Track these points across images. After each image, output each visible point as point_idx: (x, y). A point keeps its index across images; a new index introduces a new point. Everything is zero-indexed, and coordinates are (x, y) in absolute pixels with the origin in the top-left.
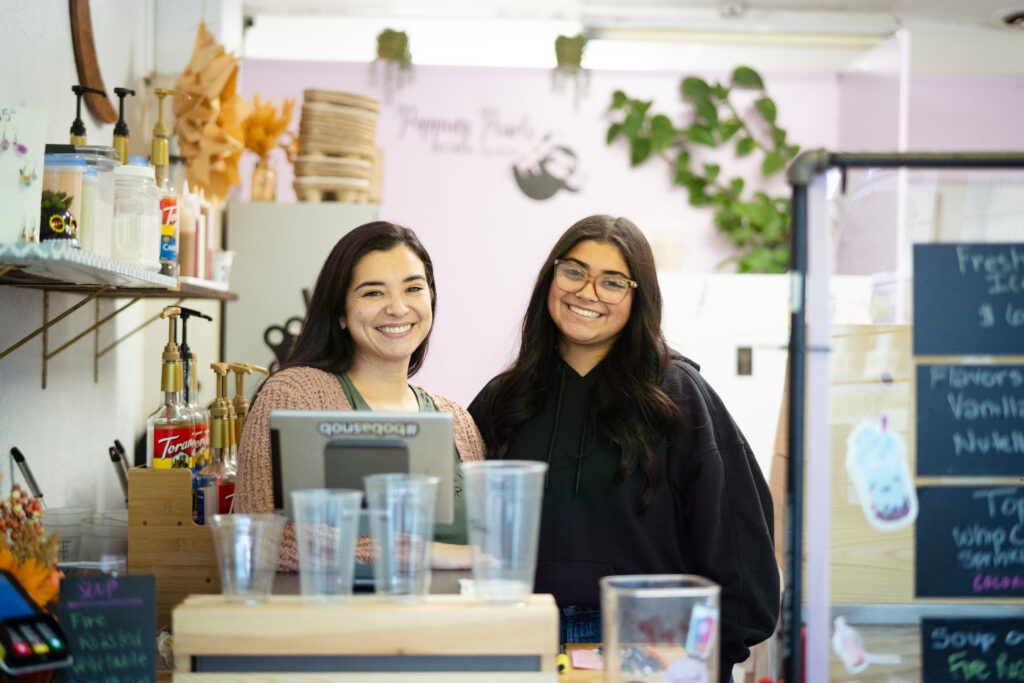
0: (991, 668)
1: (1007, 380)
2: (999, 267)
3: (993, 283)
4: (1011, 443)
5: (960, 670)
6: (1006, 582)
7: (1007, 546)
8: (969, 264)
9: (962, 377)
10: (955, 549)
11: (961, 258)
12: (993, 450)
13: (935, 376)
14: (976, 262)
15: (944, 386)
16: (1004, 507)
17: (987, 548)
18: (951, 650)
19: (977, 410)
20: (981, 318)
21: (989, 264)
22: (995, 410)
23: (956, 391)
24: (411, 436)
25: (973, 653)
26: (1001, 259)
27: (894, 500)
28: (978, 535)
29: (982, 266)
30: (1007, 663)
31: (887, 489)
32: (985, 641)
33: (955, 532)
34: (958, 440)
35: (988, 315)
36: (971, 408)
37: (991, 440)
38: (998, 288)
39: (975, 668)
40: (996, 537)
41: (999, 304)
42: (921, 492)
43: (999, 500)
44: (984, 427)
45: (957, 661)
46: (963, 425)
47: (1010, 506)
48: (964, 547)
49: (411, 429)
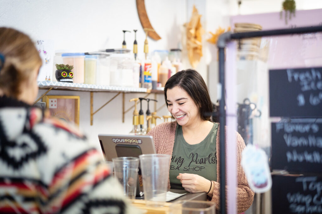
1: (311, 130)
2: (306, 78)
3: (303, 86)
4: (313, 157)
7: (312, 204)
8: (293, 78)
9: (290, 128)
10: (288, 203)
11: (289, 75)
12: (305, 161)
13: (279, 127)
14: (296, 76)
15: (282, 131)
16: (311, 186)
17: (303, 204)
19: (297, 142)
20: (298, 101)
21: (302, 77)
22: (305, 142)
23: (288, 134)
24: (140, 144)
26: (308, 75)
27: (261, 180)
28: (299, 198)
29: (299, 78)
31: (258, 175)
33: (288, 196)
34: (289, 156)
35: (301, 100)
36: (294, 141)
37: (304, 156)
38: (306, 88)
40: (307, 199)
41: (307, 95)
42: (273, 177)
43: (308, 183)
44: (301, 150)
46: (291, 149)
47: (313, 186)
48: (292, 203)
49: (140, 142)
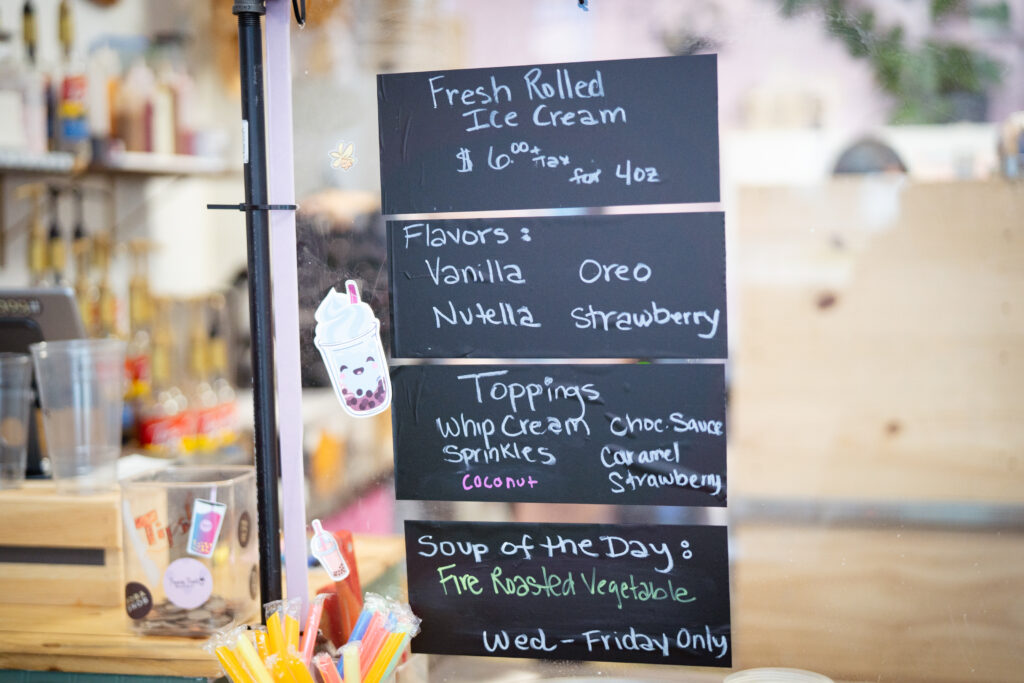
0: (485, 582)
2: (477, 99)
4: (499, 315)
5: (451, 583)
6: (498, 482)
7: (497, 440)
8: (442, 97)
9: (440, 235)
10: (440, 442)
11: (434, 89)
12: (477, 321)
13: (410, 235)
14: (451, 94)
15: (420, 247)
16: (493, 393)
17: (475, 442)
18: (441, 560)
19: (459, 275)
20: (460, 163)
22: (478, 274)
23: (433, 253)
24: (36, 313)
25: (465, 564)
26: (480, 90)
27: (368, 383)
28: (465, 425)
29: (457, 98)
30: (502, 579)
31: (360, 370)
32: (477, 551)
33: (438, 422)
35: (467, 158)
36: (452, 272)
37: (476, 311)
38: (476, 126)
39: (468, 581)
40: (484, 429)
42: (395, 373)
43: (486, 384)
45: (446, 573)
46: (443, 295)
47: (499, 392)
48: (451, 441)
49: (35, 307)
